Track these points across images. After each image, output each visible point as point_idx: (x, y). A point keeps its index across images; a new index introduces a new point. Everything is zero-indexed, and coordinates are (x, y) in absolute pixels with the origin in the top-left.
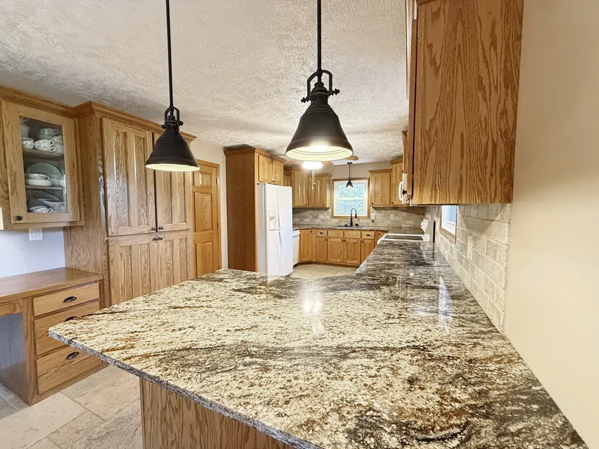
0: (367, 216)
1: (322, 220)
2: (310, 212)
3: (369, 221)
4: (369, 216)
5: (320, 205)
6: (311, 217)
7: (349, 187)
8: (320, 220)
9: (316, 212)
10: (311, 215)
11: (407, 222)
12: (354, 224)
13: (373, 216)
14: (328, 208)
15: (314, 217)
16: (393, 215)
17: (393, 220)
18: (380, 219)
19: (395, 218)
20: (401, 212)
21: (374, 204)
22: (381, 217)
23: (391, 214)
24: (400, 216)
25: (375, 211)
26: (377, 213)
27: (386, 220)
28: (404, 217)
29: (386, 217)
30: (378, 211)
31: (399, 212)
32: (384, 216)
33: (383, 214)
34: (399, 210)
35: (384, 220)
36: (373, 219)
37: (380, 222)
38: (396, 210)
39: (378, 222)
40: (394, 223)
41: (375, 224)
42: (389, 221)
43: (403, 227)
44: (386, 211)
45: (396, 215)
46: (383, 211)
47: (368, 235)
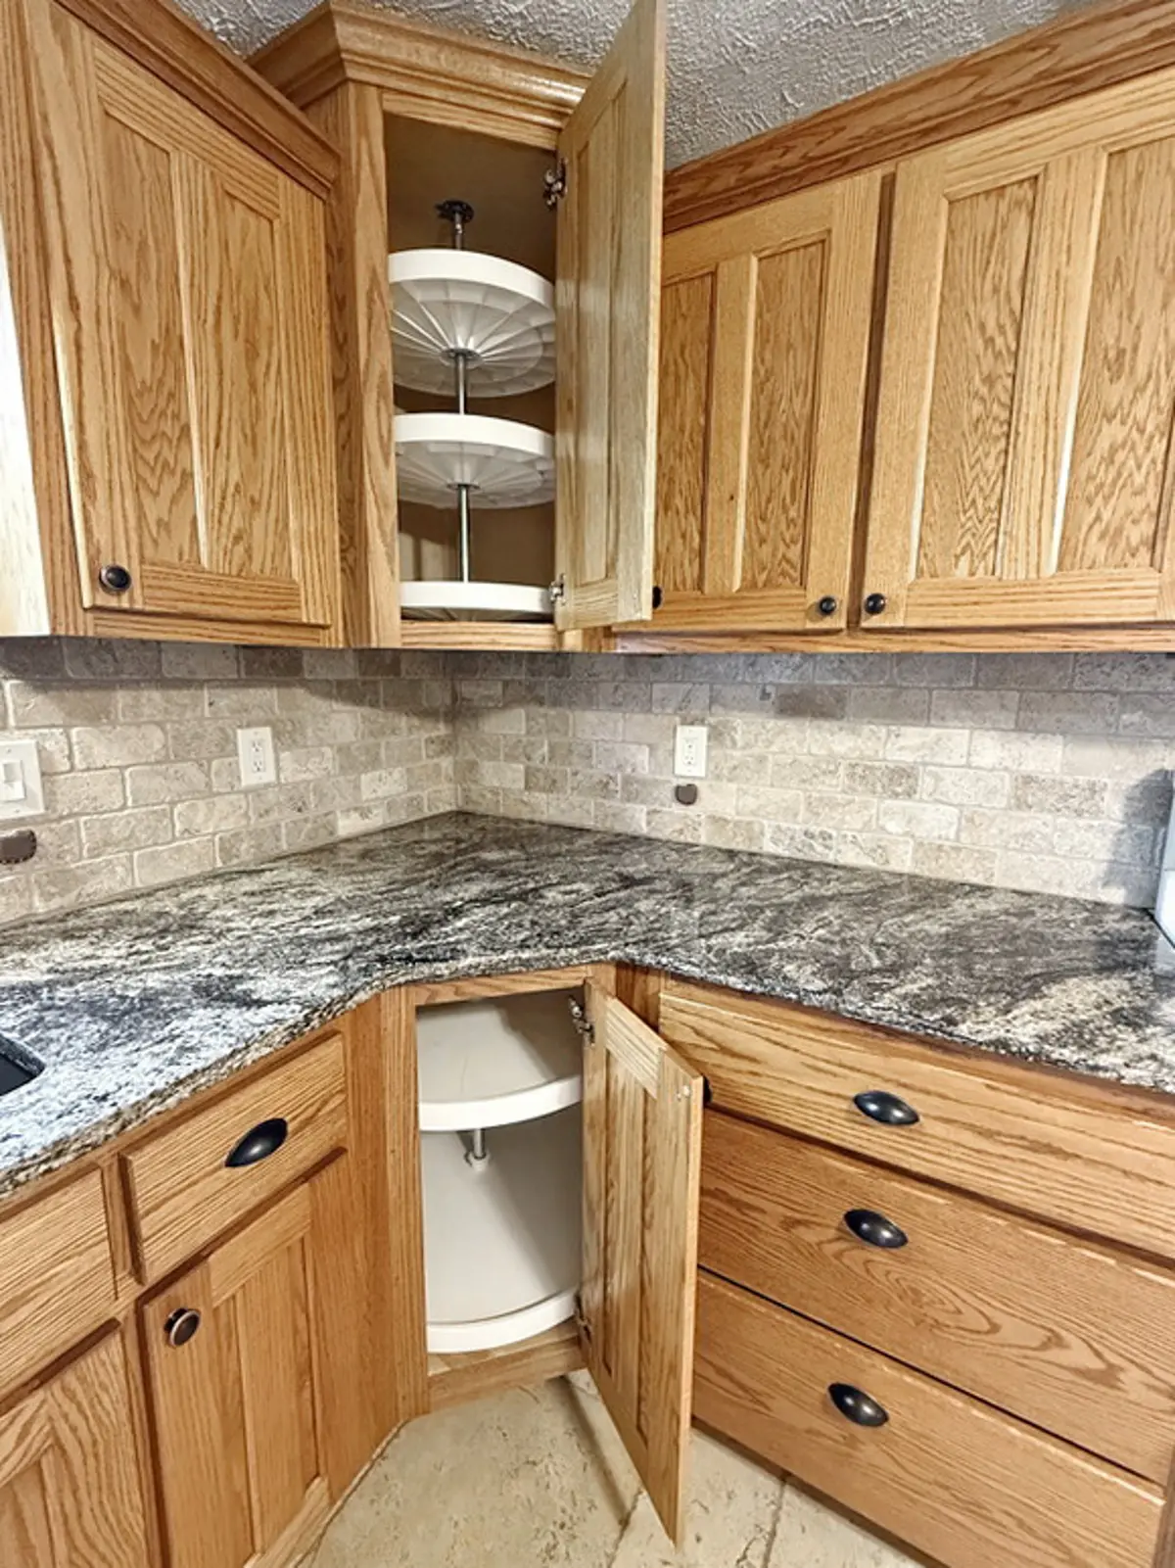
11: (370, 785)
16: (266, 733)
17: (267, 786)
18: (124, 807)
19: (278, 769)
20: (321, 705)
21: (136, 597)
22: (127, 773)
23: (239, 732)
24: (321, 743)
25: (36, 700)
26: (74, 731)
27: (201, 804)
28: (343, 750)
29: (190, 769)
30: (70, 695)
31: (309, 705)
32: (166, 760)
33: (156, 738)
34: (304, 684)
35: (173, 804)
36: (21, 821)
37: (129, 842)
38: (279, 685)
39: (106, 844)
40: (275, 815)
41: (64, 879)
42: (221, 804)
43: (348, 840)
44: (182, 696)
45: (285, 736)
46: (156, 695)
47: (256, 1150)
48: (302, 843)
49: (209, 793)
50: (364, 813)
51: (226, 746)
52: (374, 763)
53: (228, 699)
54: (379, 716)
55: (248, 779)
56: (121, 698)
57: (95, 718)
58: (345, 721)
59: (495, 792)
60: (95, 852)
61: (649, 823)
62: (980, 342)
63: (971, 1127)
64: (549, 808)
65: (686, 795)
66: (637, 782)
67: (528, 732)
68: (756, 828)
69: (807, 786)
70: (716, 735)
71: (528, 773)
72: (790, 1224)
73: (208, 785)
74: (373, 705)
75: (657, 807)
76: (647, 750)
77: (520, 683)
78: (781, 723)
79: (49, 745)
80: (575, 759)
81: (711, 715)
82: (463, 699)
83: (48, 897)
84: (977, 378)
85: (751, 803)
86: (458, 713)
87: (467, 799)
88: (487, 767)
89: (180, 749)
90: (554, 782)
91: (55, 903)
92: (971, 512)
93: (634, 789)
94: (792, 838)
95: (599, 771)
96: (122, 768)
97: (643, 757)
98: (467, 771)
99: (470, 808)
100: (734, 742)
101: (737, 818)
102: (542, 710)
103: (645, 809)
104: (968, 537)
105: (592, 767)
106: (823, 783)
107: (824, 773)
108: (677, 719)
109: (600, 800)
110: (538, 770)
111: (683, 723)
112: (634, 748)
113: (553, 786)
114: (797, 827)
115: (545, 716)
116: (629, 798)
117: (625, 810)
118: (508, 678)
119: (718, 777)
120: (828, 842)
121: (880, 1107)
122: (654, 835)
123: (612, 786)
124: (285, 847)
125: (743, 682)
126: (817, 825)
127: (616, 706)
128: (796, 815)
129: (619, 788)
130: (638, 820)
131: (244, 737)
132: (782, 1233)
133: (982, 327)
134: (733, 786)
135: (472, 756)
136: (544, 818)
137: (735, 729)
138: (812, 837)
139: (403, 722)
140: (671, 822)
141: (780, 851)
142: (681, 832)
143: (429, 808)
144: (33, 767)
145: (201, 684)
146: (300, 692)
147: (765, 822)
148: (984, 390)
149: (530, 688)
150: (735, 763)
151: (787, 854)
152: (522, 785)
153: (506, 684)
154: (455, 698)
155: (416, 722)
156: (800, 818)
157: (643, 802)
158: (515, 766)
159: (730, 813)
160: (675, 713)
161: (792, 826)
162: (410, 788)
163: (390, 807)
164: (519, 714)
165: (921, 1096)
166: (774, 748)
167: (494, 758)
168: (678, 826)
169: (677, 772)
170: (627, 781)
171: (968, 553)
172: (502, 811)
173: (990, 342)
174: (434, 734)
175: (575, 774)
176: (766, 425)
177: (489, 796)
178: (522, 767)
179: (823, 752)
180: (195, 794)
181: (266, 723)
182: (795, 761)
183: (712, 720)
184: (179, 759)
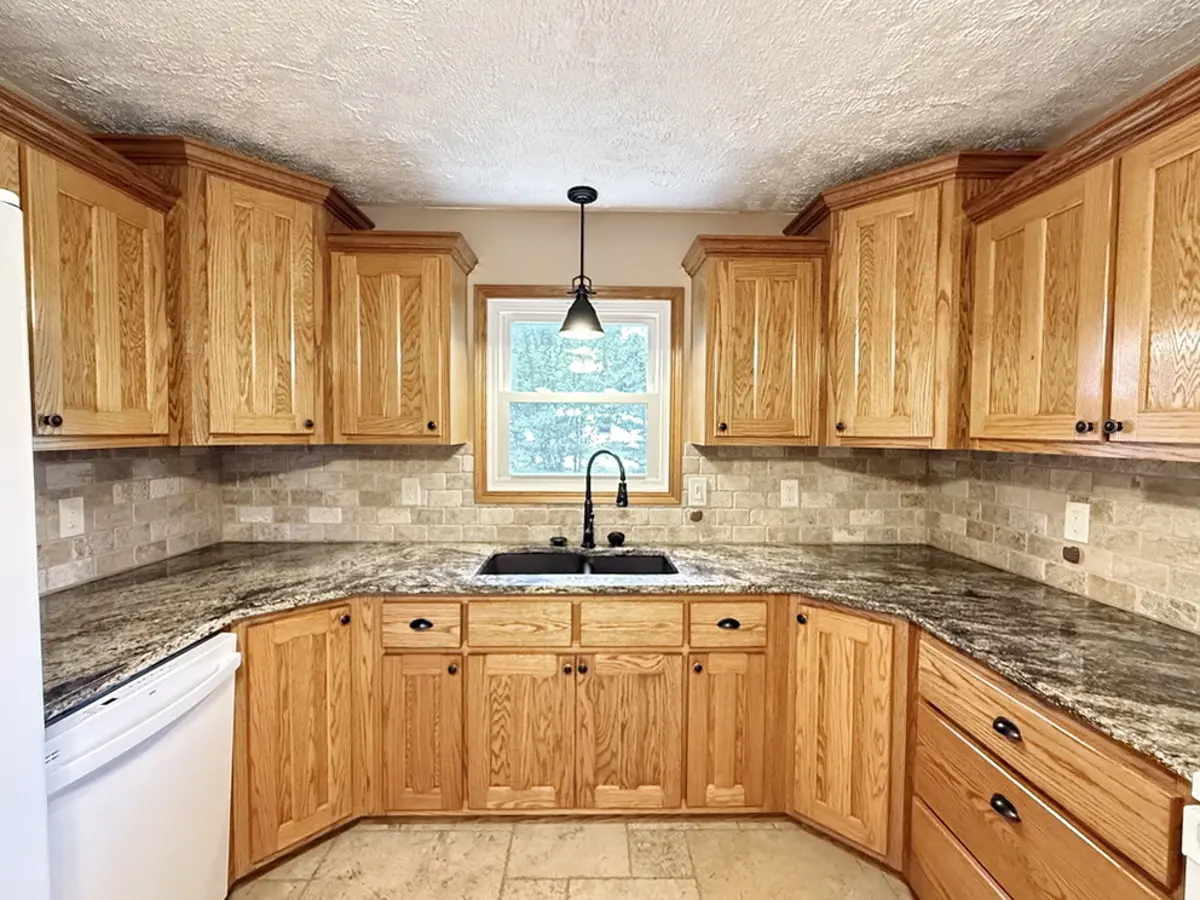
0: (665, 488)
1: (420, 516)
2: (341, 466)
3: (680, 516)
4: (676, 491)
5: (409, 431)
6: (352, 497)
7: (581, 330)
8: (406, 517)
9: (379, 473)
10: (350, 486)
11: (856, 517)
12: (601, 536)
13: (694, 488)
14: (458, 447)
15: (368, 499)
16: (795, 483)
17: (795, 508)
18: (732, 507)
19: (800, 501)
20: (828, 470)
21: (729, 432)
22: (735, 494)
23: (782, 482)
24: (826, 490)
25: (709, 464)
26: (719, 476)
27: (762, 512)
28: (840, 495)
29: (759, 496)
30: (720, 463)
31: (820, 470)
32: (749, 490)
33: (747, 480)
34: (818, 459)
35: (751, 509)
36: (699, 507)
37: (732, 522)
38: (804, 460)
39: (724, 521)
40: (797, 524)
41: (709, 532)
42: (772, 513)
43: (837, 545)
44: (758, 464)
45: (805, 485)
46: (748, 464)
47: (728, 625)
48: (809, 540)
49: (766, 507)
50: (851, 532)
51: (776, 487)
52: (861, 504)
53: (779, 466)
54: (867, 479)
55: (784, 503)
56: (736, 464)
57: (725, 472)
58: (842, 481)
59: (949, 535)
60: (720, 524)
61: (1047, 573)
62: (1182, 251)
63: (1046, 751)
64: (981, 551)
65: (1073, 555)
66: (1038, 540)
67: (971, 496)
68: (1129, 591)
69: (1171, 561)
70: (1097, 511)
71: (970, 524)
72: (972, 795)
73: (766, 503)
74: (863, 472)
75: (1054, 562)
76: (1046, 519)
77: (966, 463)
78: (1150, 506)
79: (711, 481)
80: (998, 519)
81: (1093, 495)
82: (933, 472)
83: (704, 536)
84: (1181, 274)
85: (1125, 570)
86: (928, 479)
87: (933, 538)
88: (944, 517)
89: (757, 487)
90: (985, 533)
91: (706, 539)
92: (1182, 363)
93: (1038, 546)
94: (1160, 605)
95: (1014, 528)
96: (733, 492)
97: (1043, 523)
98: (933, 519)
99: (934, 544)
100: (1110, 519)
101: (1112, 580)
102: (979, 483)
103: (1044, 562)
104: (1181, 381)
105: (1008, 525)
106: (1186, 561)
107: (1187, 552)
108: (1069, 497)
109: (1014, 551)
110: (975, 523)
111: (1073, 501)
112: (1037, 515)
113: (983, 536)
114: (1164, 596)
115: (980, 487)
116: (1032, 552)
117: (1031, 560)
118: (958, 459)
119: (1098, 545)
120: (1193, 614)
121: (1005, 728)
122: (1050, 583)
123: (1022, 542)
124: (800, 540)
125: (1118, 473)
126: (1183, 597)
127: (1025, 483)
128: (1164, 585)
129: (1026, 544)
130: (1039, 569)
131: (784, 483)
132: (966, 798)
133: (1183, 241)
134: (1110, 554)
135: (936, 510)
136: (977, 558)
137: (1111, 508)
138: (1178, 607)
139: (884, 482)
140: (1063, 575)
141: (1149, 613)
142: (1070, 584)
143: (901, 539)
144: (705, 488)
145: (766, 459)
146: (816, 464)
147: (1136, 586)
148: (1186, 282)
149: (972, 467)
150: (1112, 535)
151: (1155, 617)
152: (965, 533)
153: (958, 463)
154: (928, 471)
155: (894, 483)
156: (1167, 589)
157: (1043, 556)
158: (960, 518)
159: (1108, 576)
160: (1066, 492)
161: (1159, 594)
162: (886, 524)
163: (871, 531)
164: (966, 483)
165: (1024, 726)
166: (1143, 527)
167: (949, 511)
168: (1068, 579)
169: (1066, 536)
170: (1032, 539)
171: (1181, 393)
172: (952, 549)
173: (1188, 250)
174: (909, 492)
175: (998, 529)
176: (1053, 313)
177: (945, 537)
178: (965, 520)
179: (1185, 535)
180: (761, 507)
181: (796, 478)
182: (1160, 540)
183: (1094, 499)
184: (755, 490)
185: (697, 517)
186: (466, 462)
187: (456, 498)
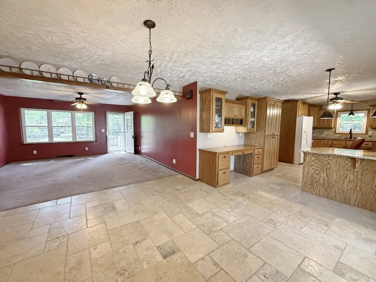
0: (365, 133)
3: (367, 136)
4: (367, 132)
5: (327, 126)
7: (351, 116)
8: (325, 135)
9: (323, 130)
12: (353, 138)
13: (370, 133)
14: (332, 128)
15: (320, 133)
21: (373, 126)
25: (373, 130)
26: (375, 131)
41: (372, 138)
60: (374, 137)
79: (373, 132)
185: (370, 136)
186: (333, 130)
187: (332, 133)
